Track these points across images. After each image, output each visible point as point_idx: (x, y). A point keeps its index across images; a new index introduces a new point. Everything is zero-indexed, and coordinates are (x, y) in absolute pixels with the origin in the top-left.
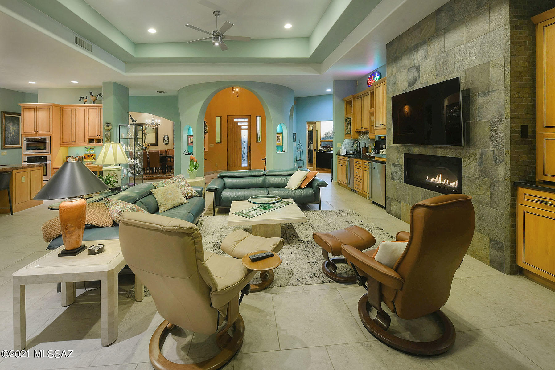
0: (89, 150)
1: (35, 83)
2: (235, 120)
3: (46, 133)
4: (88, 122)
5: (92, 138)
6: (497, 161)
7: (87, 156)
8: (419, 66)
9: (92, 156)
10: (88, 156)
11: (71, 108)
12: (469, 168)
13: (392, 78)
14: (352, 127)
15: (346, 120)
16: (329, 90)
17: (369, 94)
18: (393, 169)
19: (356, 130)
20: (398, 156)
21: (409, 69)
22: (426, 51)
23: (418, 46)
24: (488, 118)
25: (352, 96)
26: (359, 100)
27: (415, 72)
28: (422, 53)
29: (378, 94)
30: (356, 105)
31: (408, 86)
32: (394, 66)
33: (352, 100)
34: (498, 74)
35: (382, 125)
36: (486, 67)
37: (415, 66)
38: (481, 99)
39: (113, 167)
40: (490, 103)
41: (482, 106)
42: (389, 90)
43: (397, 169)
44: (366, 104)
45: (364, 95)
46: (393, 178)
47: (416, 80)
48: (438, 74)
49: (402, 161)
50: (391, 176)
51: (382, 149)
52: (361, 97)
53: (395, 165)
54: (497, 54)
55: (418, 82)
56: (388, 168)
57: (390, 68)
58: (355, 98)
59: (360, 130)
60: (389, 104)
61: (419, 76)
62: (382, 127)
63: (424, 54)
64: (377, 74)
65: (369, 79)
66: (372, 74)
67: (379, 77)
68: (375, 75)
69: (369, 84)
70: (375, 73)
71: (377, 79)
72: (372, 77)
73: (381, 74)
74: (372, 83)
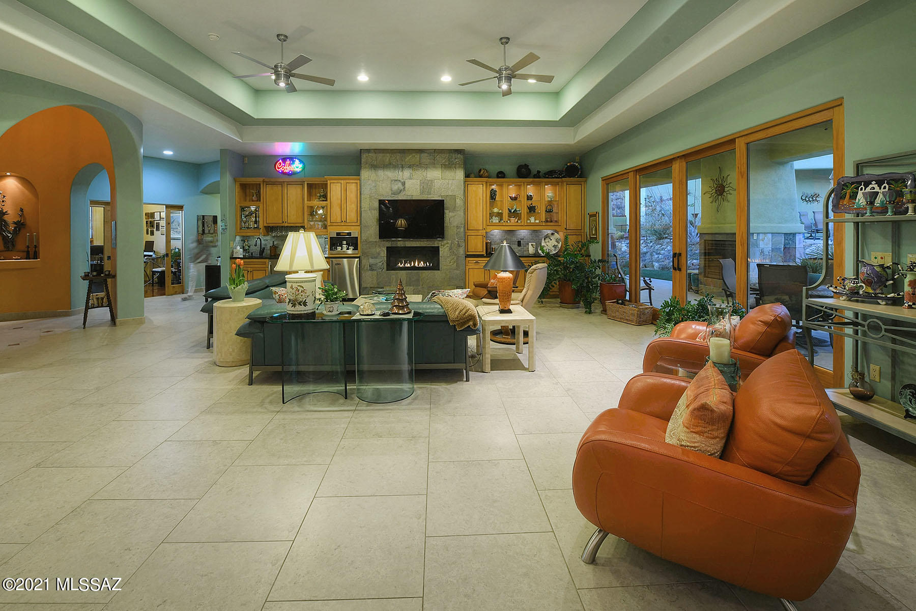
6: (459, 246)
8: (405, 181)
12: (444, 252)
13: (370, 182)
14: (261, 220)
15: (243, 209)
16: (168, 153)
17: (301, 183)
18: (372, 261)
19: (266, 225)
20: (378, 250)
21: (392, 181)
22: (411, 173)
23: (402, 167)
24: (455, 224)
25: (261, 179)
26: (275, 187)
27: (400, 185)
28: (407, 173)
29: (335, 189)
30: (268, 192)
31: (392, 194)
32: (373, 171)
33: (260, 185)
34: (459, 202)
35: (344, 222)
36: (454, 198)
37: (399, 180)
38: (451, 214)
39: (302, 275)
40: (456, 216)
41: (451, 217)
42: (366, 191)
43: (378, 261)
44: (295, 195)
45: (289, 183)
46: (372, 270)
47: (401, 191)
48: (422, 193)
49: (384, 253)
50: (369, 268)
51: (341, 245)
52: (281, 184)
53: (376, 258)
54: (459, 193)
55: (403, 193)
56: (364, 262)
57: (368, 173)
58: (268, 183)
59: (278, 225)
60: (365, 205)
61: (404, 189)
62: (342, 224)
63: (409, 174)
64: (297, 161)
65: (280, 163)
66: (284, 159)
67: (301, 166)
68: (294, 161)
69: (279, 168)
70: (291, 158)
71: (297, 166)
72: (288, 162)
73: (304, 164)
74: (287, 169)
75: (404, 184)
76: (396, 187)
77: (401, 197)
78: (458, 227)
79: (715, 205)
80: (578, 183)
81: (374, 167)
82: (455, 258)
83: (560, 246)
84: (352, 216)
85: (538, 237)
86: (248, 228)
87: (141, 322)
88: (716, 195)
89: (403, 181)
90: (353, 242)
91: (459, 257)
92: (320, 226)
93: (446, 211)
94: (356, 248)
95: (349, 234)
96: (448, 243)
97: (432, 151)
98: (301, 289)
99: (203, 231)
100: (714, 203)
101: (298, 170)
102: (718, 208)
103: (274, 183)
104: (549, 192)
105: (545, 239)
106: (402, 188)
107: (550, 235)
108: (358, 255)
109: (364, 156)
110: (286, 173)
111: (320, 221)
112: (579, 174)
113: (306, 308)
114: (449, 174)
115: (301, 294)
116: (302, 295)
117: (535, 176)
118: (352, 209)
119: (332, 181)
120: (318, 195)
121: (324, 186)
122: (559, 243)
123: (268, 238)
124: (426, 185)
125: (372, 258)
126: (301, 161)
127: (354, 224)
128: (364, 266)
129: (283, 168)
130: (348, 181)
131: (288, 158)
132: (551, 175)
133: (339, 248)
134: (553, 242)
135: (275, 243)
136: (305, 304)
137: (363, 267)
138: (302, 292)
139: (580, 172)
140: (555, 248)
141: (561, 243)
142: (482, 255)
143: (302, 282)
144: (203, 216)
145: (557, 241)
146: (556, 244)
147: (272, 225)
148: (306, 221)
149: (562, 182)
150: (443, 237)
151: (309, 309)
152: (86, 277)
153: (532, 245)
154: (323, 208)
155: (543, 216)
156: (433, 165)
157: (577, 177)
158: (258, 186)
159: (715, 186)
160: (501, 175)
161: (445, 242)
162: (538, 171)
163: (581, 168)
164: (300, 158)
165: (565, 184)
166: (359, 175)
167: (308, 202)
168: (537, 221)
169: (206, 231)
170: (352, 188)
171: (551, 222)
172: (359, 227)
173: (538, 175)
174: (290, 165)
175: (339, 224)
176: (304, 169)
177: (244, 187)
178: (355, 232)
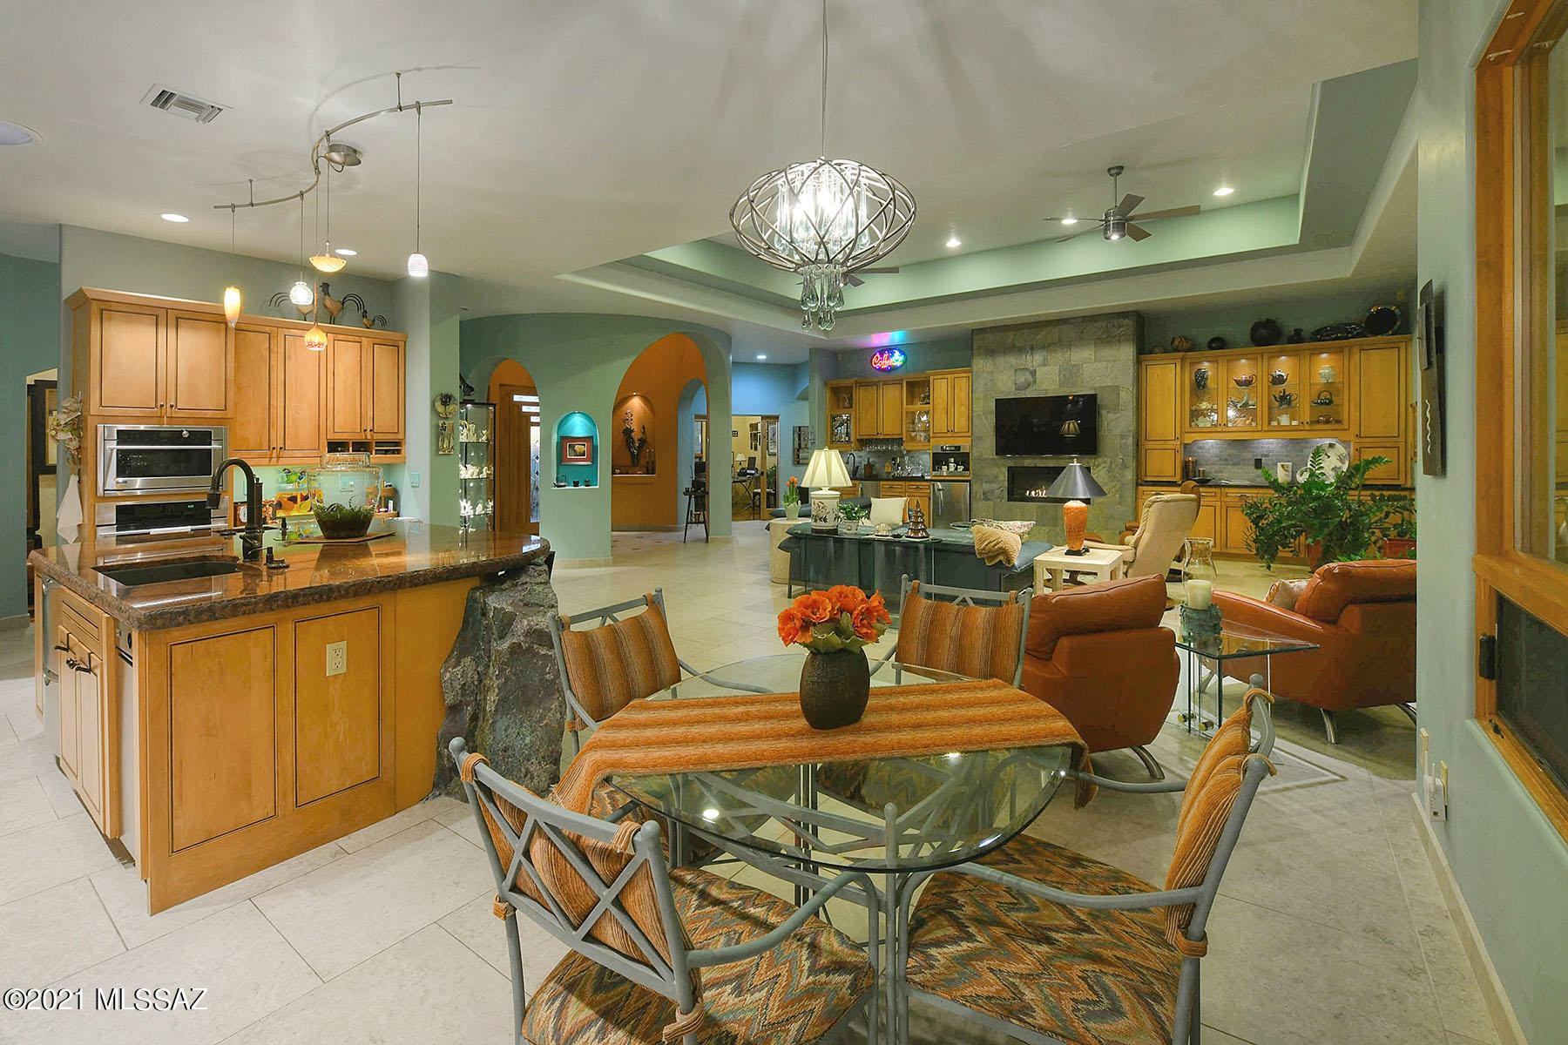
0: (294, 478)
1: (186, 220)
2: (517, 398)
3: (209, 414)
4: (330, 385)
5: (344, 437)
6: (1124, 466)
7: (289, 499)
8: (1035, 370)
9: (305, 498)
10: (293, 499)
11: (267, 329)
12: (1098, 475)
13: (985, 374)
14: (852, 433)
15: (833, 419)
16: (762, 357)
17: (900, 382)
18: (986, 487)
19: (858, 437)
20: (995, 470)
21: (1016, 370)
22: (1046, 357)
23: (1032, 349)
24: (1118, 431)
25: (853, 380)
26: (869, 389)
27: (1028, 376)
28: (1038, 357)
29: (940, 387)
30: (861, 396)
31: (1016, 389)
32: (990, 360)
33: (851, 387)
34: (1127, 397)
35: (951, 432)
36: (1116, 389)
37: (1027, 369)
38: (1111, 416)
39: (825, 492)
40: (1120, 419)
41: (1111, 421)
42: (980, 388)
43: (995, 486)
44: (893, 397)
45: (886, 383)
46: (986, 499)
47: (1029, 385)
48: (1062, 385)
49: (1003, 476)
50: (982, 497)
51: (947, 463)
52: (876, 384)
53: (993, 482)
54: (1126, 381)
55: (1031, 388)
56: (975, 487)
57: (982, 362)
58: (860, 384)
59: (871, 437)
60: (978, 407)
61: (1035, 382)
62: (949, 435)
63: (1042, 359)
64: (897, 353)
65: (877, 357)
66: (882, 352)
67: (902, 358)
68: (893, 353)
69: (875, 364)
70: (890, 350)
71: (897, 359)
72: (886, 355)
73: (904, 355)
74: (885, 364)
75: (1033, 373)
76: (1022, 378)
77: (1029, 394)
78: (1122, 437)
80: (1392, 345)
81: (991, 352)
82: (1118, 486)
83: (1345, 467)
84: (961, 423)
85: (1302, 451)
86: (839, 441)
87: (728, 541)
89: (1032, 369)
90: (963, 459)
91: (1125, 484)
92: (922, 439)
93: (1104, 412)
94: (966, 468)
95: (958, 448)
96: (1105, 462)
97: (1079, 320)
98: (822, 505)
99: (800, 444)
101: (899, 364)
103: (868, 384)
104: (1325, 366)
106: (1032, 380)
107: (1326, 447)
108: (969, 478)
109: (976, 338)
110: (884, 370)
111: (924, 431)
112: (1396, 328)
113: (826, 524)
114: (1109, 353)
116: (822, 512)
117: (1291, 341)
118: (961, 413)
119: (935, 376)
120: (923, 395)
121: (925, 384)
122: (1343, 463)
123: (863, 454)
124: (1070, 373)
125: (987, 482)
126: (900, 352)
127: (964, 435)
128: (976, 493)
129: (881, 364)
130: (956, 375)
131: (886, 350)
132: (1331, 335)
133: (945, 468)
134: (1333, 461)
135: (871, 460)
137: (974, 494)
138: (822, 508)
139: (1398, 323)
140: (1336, 472)
141: (1347, 462)
142: (1173, 482)
143: (823, 499)
144: (800, 427)
145: (1340, 460)
146: (1339, 464)
147: (866, 437)
148: (904, 431)
149: (1350, 348)
150: (1098, 452)
151: (830, 524)
152: (687, 492)
153: (1282, 466)
154: (927, 413)
155: (1306, 413)
156: (1080, 341)
157: (1390, 332)
158: (849, 390)
160: (1218, 343)
161: (1100, 460)
162: (1295, 330)
163: (1402, 313)
164: (900, 348)
165: (1356, 349)
166: (969, 365)
167: (908, 406)
168: (1294, 423)
169: (803, 446)
170: (962, 384)
171: (1328, 422)
172: (970, 439)
173: (1297, 337)
174: (888, 358)
175: (945, 435)
176: (905, 362)
177: (836, 391)
178: (965, 445)
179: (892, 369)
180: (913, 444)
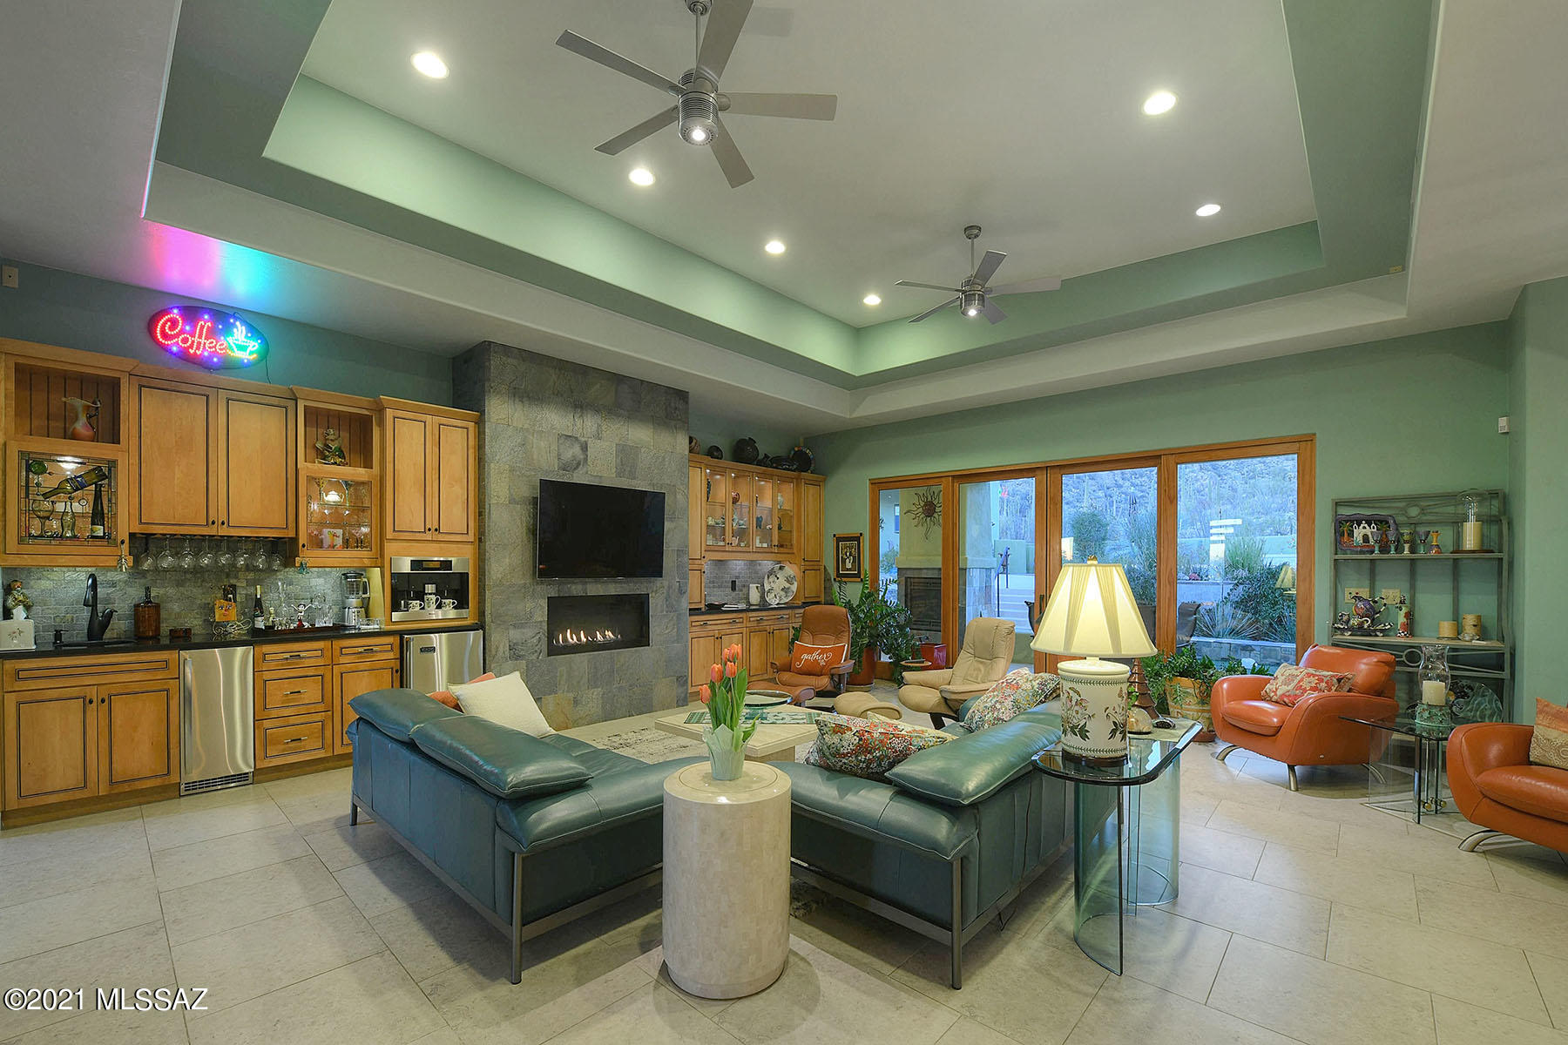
6: (681, 591)
8: (587, 442)
12: (656, 605)
13: (511, 431)
14: (120, 509)
15: (34, 465)
17: (283, 404)
18: (515, 635)
19: (137, 528)
20: (529, 605)
21: (560, 436)
22: (599, 426)
23: (581, 408)
24: (675, 546)
25: (114, 364)
26: (178, 402)
27: (577, 450)
28: (591, 423)
29: (408, 437)
30: (146, 411)
31: (560, 468)
32: (518, 405)
34: (681, 500)
35: (433, 532)
36: (673, 490)
37: (576, 438)
38: (668, 524)
39: (1092, 666)
40: (676, 530)
41: (669, 532)
42: (501, 454)
43: (527, 633)
45: (236, 396)
46: (514, 657)
47: (579, 464)
48: (618, 471)
49: (541, 614)
50: (509, 654)
51: (420, 596)
52: (206, 393)
53: (522, 626)
54: (682, 482)
55: (581, 470)
56: (492, 637)
57: (505, 406)
58: (145, 383)
60: (500, 488)
61: (586, 459)
62: (428, 536)
63: (595, 428)
64: (241, 328)
65: (174, 323)
66: (192, 311)
67: (254, 345)
68: (228, 328)
69: (168, 337)
70: (222, 315)
71: (241, 345)
72: (205, 322)
73: (263, 338)
74: (202, 344)
75: (584, 448)
76: (568, 453)
77: (579, 477)
78: (679, 552)
79: (921, 530)
80: (816, 482)
81: (521, 395)
82: (676, 619)
83: (794, 587)
84: (454, 515)
85: (758, 573)
88: (923, 515)
89: (583, 439)
90: (455, 588)
91: (680, 614)
94: (462, 603)
95: (447, 565)
96: (663, 587)
98: (1075, 697)
100: (920, 527)
101: (246, 356)
102: (926, 534)
103: (174, 386)
105: (768, 577)
106: (582, 457)
108: (474, 622)
109: (496, 362)
110: (196, 360)
112: (812, 468)
114: (666, 438)
115: (1076, 708)
116: (1077, 712)
117: (762, 463)
118: (454, 497)
119: (400, 413)
122: (793, 584)
124: (629, 456)
125: (513, 627)
126: (252, 330)
127: (458, 538)
128: (496, 648)
129: (185, 340)
130: (444, 421)
131: (209, 311)
132: (781, 464)
133: (415, 606)
134: (781, 583)
136: (1083, 733)
137: (494, 653)
138: (1076, 704)
139: (813, 465)
140: (786, 592)
141: (796, 584)
142: (700, 609)
143: (1080, 681)
145: (788, 581)
146: (787, 585)
147: (164, 530)
148: (301, 521)
149: (798, 479)
150: (658, 573)
153: (757, 588)
155: (775, 537)
156: (638, 414)
157: (810, 470)
158: (108, 388)
159: (922, 504)
160: (717, 453)
161: (661, 583)
162: (766, 454)
164: (257, 321)
165: (802, 482)
166: (478, 408)
167: (309, 465)
168: (764, 545)
170: (459, 439)
172: (473, 547)
173: (766, 462)
174: (212, 333)
175: (418, 536)
176: (264, 355)
178: (461, 559)
179: (227, 366)
180: (319, 552)
